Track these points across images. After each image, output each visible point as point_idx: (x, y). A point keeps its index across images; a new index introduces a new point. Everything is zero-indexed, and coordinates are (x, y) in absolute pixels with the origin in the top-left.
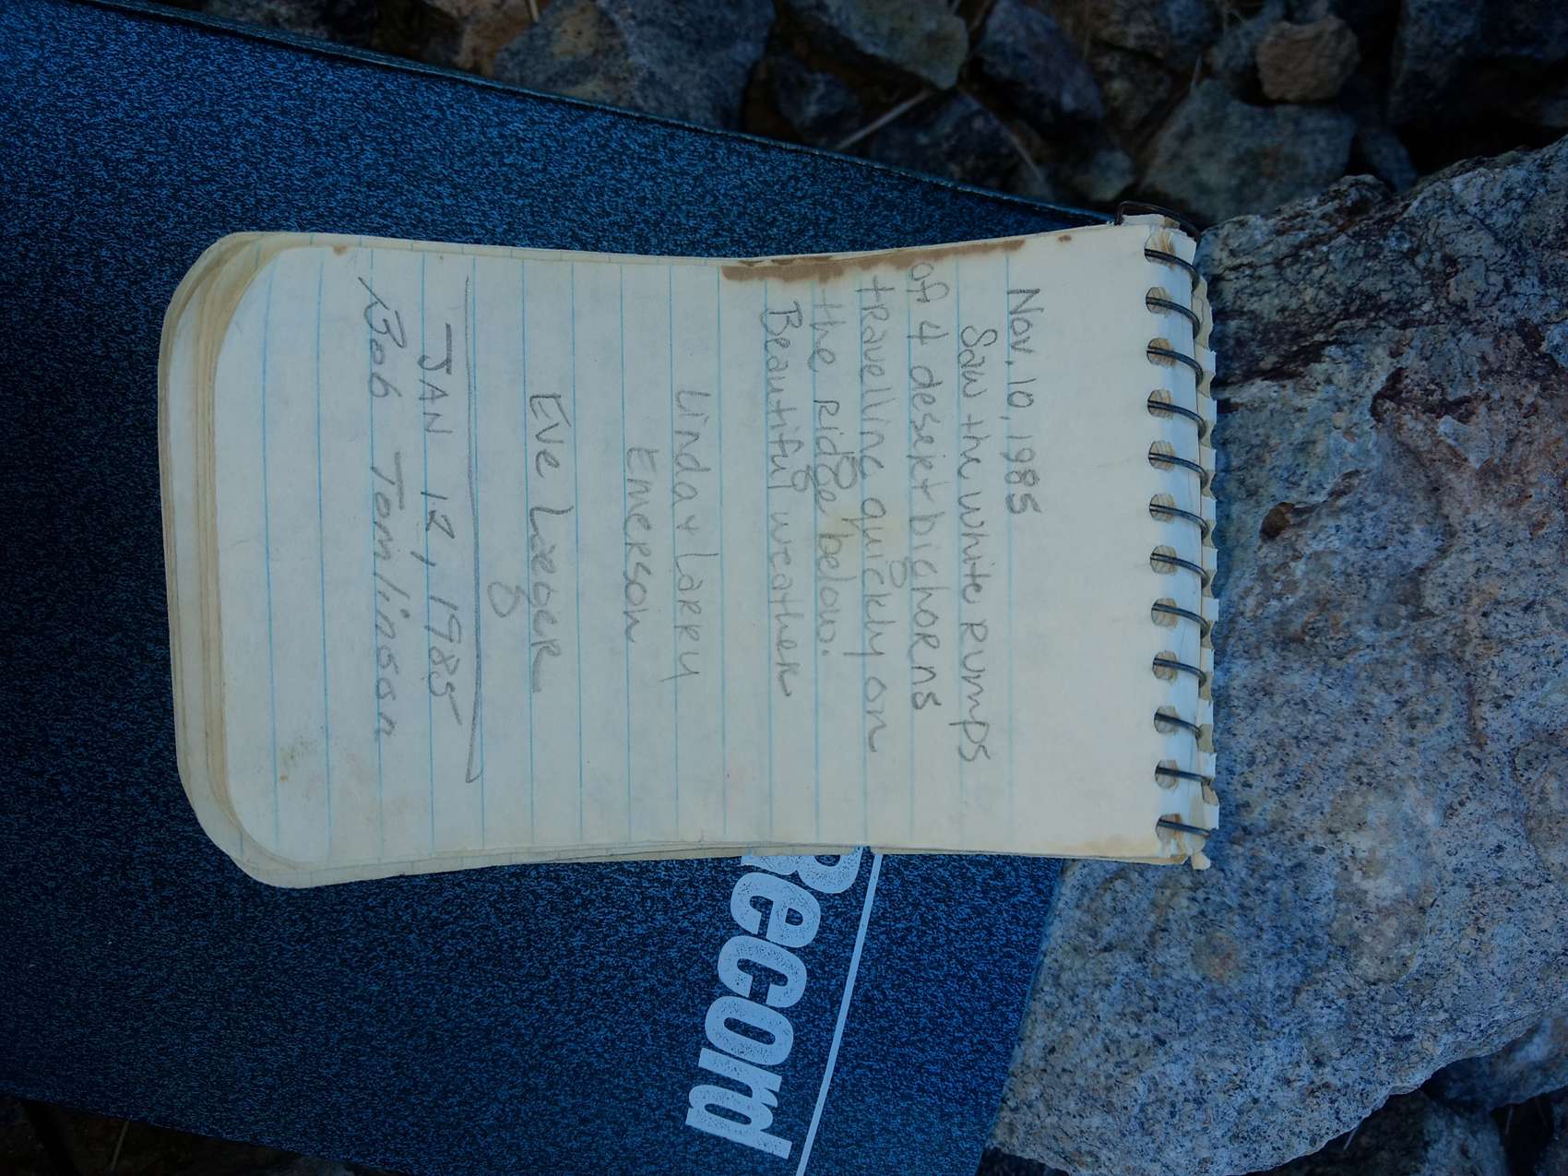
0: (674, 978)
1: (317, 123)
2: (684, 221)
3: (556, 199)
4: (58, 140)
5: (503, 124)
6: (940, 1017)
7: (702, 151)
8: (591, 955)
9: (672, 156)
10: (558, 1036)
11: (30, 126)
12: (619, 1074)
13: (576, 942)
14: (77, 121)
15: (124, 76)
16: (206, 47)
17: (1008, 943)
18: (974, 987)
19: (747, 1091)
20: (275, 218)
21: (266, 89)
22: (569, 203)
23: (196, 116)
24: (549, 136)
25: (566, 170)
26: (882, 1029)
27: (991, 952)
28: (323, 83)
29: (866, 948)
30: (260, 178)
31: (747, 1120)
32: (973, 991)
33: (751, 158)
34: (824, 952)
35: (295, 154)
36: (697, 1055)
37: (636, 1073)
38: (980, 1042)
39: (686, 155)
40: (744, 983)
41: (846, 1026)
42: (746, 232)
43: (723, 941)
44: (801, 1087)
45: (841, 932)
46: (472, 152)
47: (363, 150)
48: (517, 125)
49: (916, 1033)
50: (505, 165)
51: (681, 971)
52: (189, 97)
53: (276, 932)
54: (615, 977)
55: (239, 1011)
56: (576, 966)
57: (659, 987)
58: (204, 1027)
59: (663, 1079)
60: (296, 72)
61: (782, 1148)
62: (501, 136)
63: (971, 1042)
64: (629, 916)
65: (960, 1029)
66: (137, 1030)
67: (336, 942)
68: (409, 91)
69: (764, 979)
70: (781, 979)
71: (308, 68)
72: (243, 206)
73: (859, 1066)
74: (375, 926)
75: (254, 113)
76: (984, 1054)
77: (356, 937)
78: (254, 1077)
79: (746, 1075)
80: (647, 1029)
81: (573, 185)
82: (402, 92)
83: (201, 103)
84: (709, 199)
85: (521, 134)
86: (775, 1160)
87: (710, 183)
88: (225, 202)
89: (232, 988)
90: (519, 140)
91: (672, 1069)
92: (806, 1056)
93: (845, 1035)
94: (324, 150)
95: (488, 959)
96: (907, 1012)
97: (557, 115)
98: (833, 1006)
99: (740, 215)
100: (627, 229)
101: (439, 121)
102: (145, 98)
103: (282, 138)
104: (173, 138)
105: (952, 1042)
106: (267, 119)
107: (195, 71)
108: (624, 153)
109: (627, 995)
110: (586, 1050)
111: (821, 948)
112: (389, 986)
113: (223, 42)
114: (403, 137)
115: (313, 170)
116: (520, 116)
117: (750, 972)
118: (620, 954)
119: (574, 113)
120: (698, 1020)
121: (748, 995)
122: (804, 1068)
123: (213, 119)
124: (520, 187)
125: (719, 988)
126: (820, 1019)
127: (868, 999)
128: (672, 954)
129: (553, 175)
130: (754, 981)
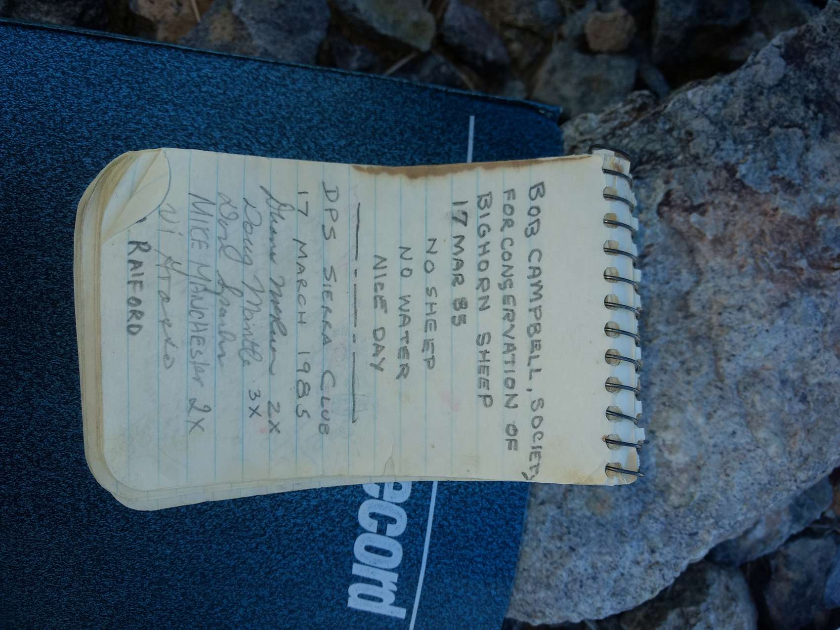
0: (335, 527)
1: (93, 74)
2: (304, 116)
3: (232, 108)
5: (199, 70)
6: (479, 531)
7: (310, 78)
8: (288, 519)
9: (294, 82)
10: (273, 566)
12: (309, 584)
13: (279, 513)
16: (26, 37)
18: (496, 513)
19: (380, 584)
20: (73, 128)
22: (240, 111)
23: (23, 74)
24: (226, 75)
25: (236, 93)
26: (449, 542)
27: (504, 493)
28: (94, 52)
29: (437, 499)
30: (62, 106)
31: (381, 600)
32: (496, 515)
33: (337, 81)
34: (415, 503)
35: (81, 92)
36: (351, 568)
37: (318, 582)
38: (502, 543)
39: (301, 81)
40: (371, 525)
41: (430, 542)
42: (338, 119)
43: (360, 503)
44: (409, 578)
45: (423, 492)
46: (183, 86)
47: (121, 88)
48: (207, 70)
49: (468, 541)
50: (202, 92)
51: (339, 522)
52: (18, 64)
53: (108, 527)
54: (302, 530)
55: (90, 574)
56: (281, 526)
57: (327, 533)
58: (70, 586)
59: (333, 583)
60: (78, 47)
61: (401, 613)
62: (199, 76)
63: (497, 543)
64: (307, 496)
65: (490, 536)
66: (31, 592)
68: (143, 54)
69: (384, 522)
70: (393, 521)
71: (85, 44)
72: (54, 122)
73: (439, 563)
74: (167, 517)
75: (56, 70)
76: (505, 548)
77: (155, 524)
78: (101, 611)
79: (378, 575)
80: (322, 556)
81: (241, 100)
82: (140, 55)
83: (26, 67)
84: (316, 104)
85: (210, 75)
86: (398, 620)
87: (315, 95)
88: (43, 120)
89: (84, 562)
90: (209, 78)
91: (338, 577)
92: (410, 561)
93: (430, 547)
94: (98, 88)
95: (231, 528)
96: (463, 531)
97: (228, 64)
98: (422, 532)
99: (334, 111)
100: (273, 122)
101: (163, 70)
103: (73, 83)
104: (11, 88)
105: (487, 544)
106: (63, 73)
107: (21, 50)
108: (267, 82)
109: (310, 539)
110: (290, 572)
111: (414, 501)
112: (176, 549)
113: (35, 33)
114: (143, 79)
115: (93, 100)
116: (208, 65)
117: (376, 519)
118: (304, 517)
119: (238, 62)
120: (350, 548)
121: (375, 530)
122: (409, 567)
123: (33, 75)
124: (212, 103)
125: (360, 529)
126: (416, 540)
127: (441, 526)
128: (333, 514)
129: (229, 96)
130: (378, 523)
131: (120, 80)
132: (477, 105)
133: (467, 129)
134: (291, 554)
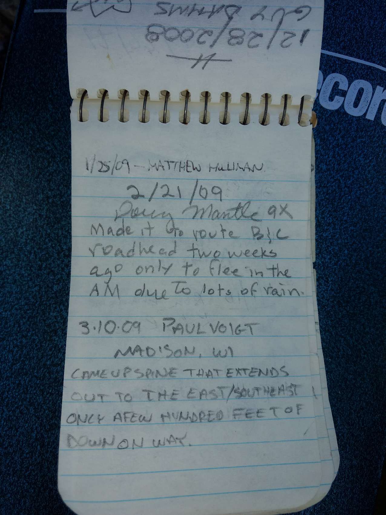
0: (337, 128)
2: (30, 135)
3: (23, 187)
4: (5, 384)
6: (351, 19)
8: (329, 161)
10: (363, 178)
19: (384, 101)
20: (33, 297)
22: (24, 181)
25: (12, 184)
26: (356, 43)
34: (325, 66)
35: (8, 292)
36: (369, 120)
39: (5, 138)
40: (338, 100)
41: (356, 57)
42: (33, 111)
43: (321, 107)
44: (381, 78)
49: (358, 29)
51: (334, 125)
54: (338, 153)
55: (357, 310)
56: (334, 167)
57: (341, 134)
58: (363, 325)
63: (360, 7)
65: (355, 11)
66: (365, 353)
69: (336, 91)
70: (337, 84)
73: (372, 53)
77: (325, 259)
79: (377, 101)
80: (359, 140)
81: (17, 180)
84: (22, 127)
87: (15, 127)
91: (375, 131)
92: (368, 75)
93: (359, 58)
95: (333, 204)
96: (349, 32)
98: (347, 63)
99: (27, 114)
100: (33, 157)
105: (361, 14)
108: (5, 163)
109: (345, 147)
112: (345, 246)
117: (334, 97)
118: (329, 149)
120: (354, 119)
121: (344, 98)
122: (373, 76)
124: (18, 201)
125: (341, 109)
126: (353, 68)
127: (344, 48)
128: (328, 128)
129: (14, 189)
130: (337, 95)
132: (27, 8)
133: (43, 14)
134: (355, 163)
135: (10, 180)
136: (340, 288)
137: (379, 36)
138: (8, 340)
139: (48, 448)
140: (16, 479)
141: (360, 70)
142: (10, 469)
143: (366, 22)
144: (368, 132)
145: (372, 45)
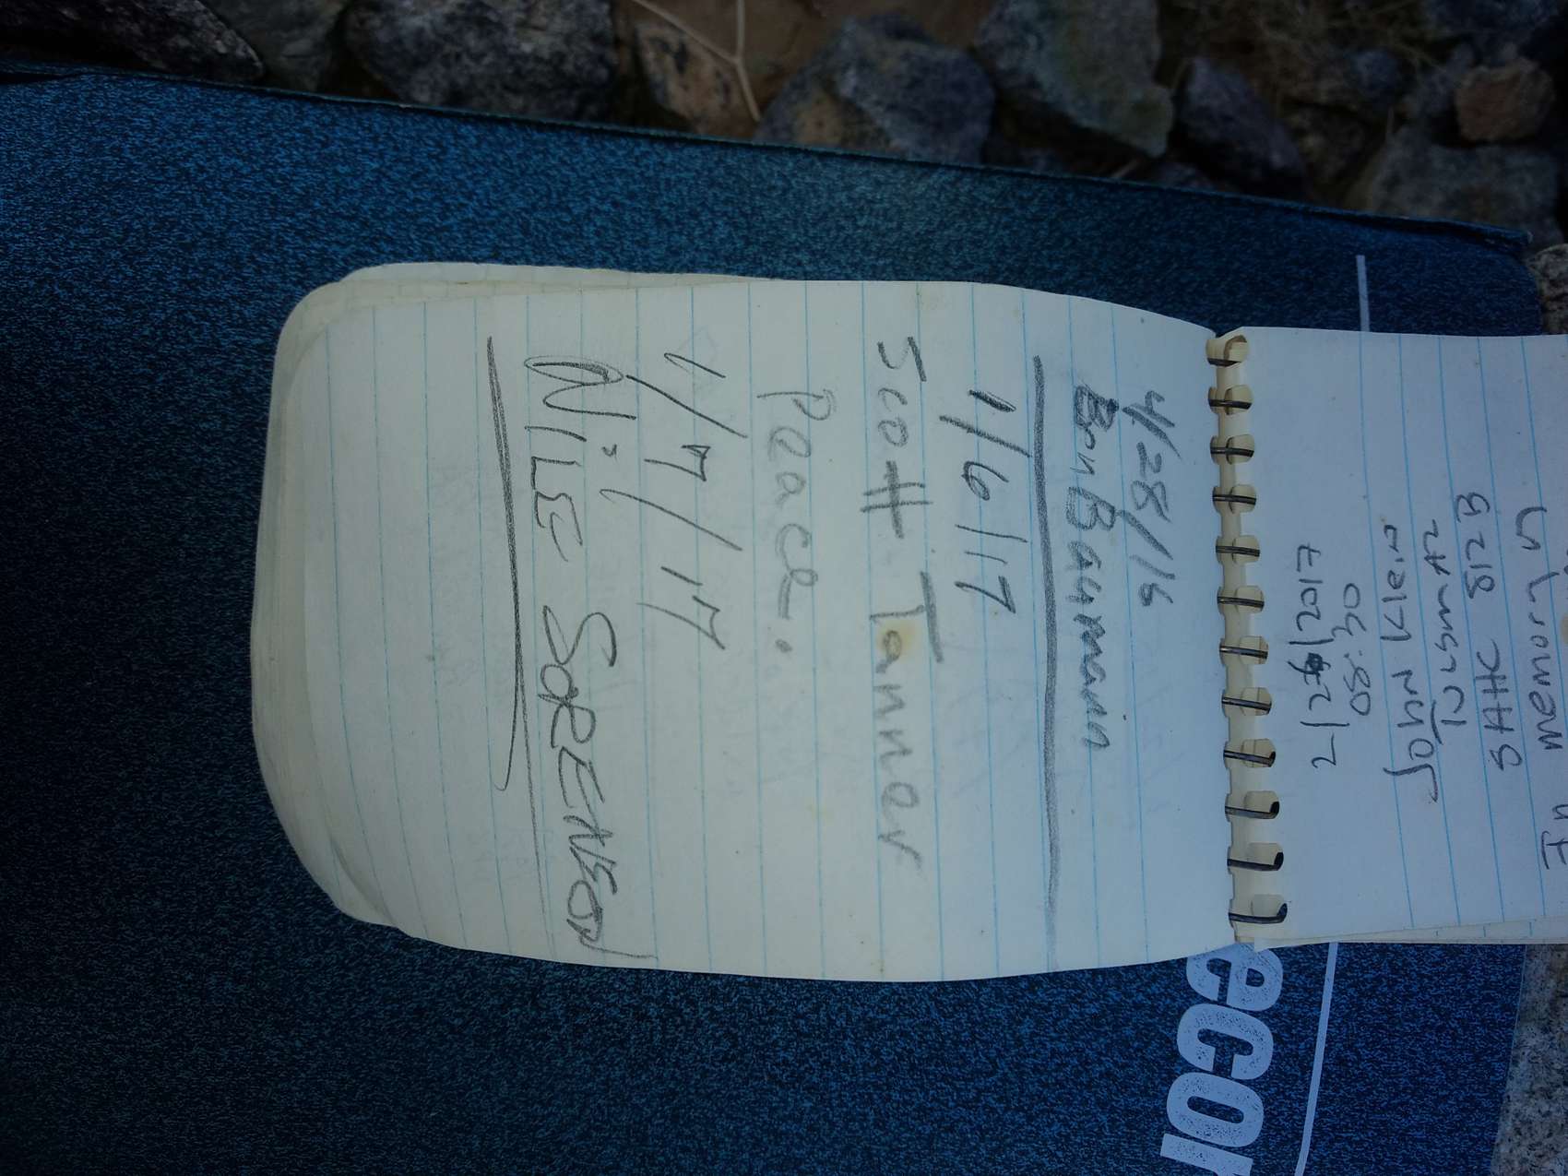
0: (1131, 1058)
1: (665, 204)
3: (916, 256)
4: (413, 245)
5: (849, 188)
6: (1421, 1075)
8: (1041, 1043)
9: (1023, 204)
10: (1007, 1137)
11: (381, 233)
13: (1025, 1030)
14: (428, 225)
15: (468, 178)
16: (545, 143)
17: (1487, 985)
18: (1455, 1036)
21: (610, 176)
23: (544, 209)
24: (898, 195)
25: (921, 227)
26: (1359, 1095)
27: (1470, 996)
28: (664, 165)
29: (1334, 1005)
32: (1454, 1043)
33: (1101, 199)
34: (1289, 1013)
35: (647, 236)
36: (1159, 1143)
38: (1465, 1100)
39: (1036, 201)
40: (1204, 1056)
41: (1320, 1094)
43: (1181, 1011)
44: (1274, 1168)
45: (1306, 990)
46: (824, 217)
47: (715, 226)
48: (863, 187)
49: (1396, 1095)
50: (858, 227)
51: (1138, 1050)
52: (536, 191)
53: (698, 1053)
54: (1066, 1065)
55: (655, 1145)
56: (1026, 1057)
57: (1115, 1070)
60: (637, 158)
62: (850, 199)
63: (1457, 1100)
64: (1079, 996)
65: (1443, 1087)
67: (763, 1057)
68: (750, 165)
69: (1227, 1049)
70: (1246, 1048)
71: (648, 152)
73: (1338, 1139)
74: (808, 1035)
75: (602, 200)
76: (1472, 1112)
77: (785, 1049)
79: (1213, 1161)
80: (1104, 1118)
81: (931, 241)
82: (744, 166)
83: (549, 196)
84: (1067, 242)
85: (870, 196)
87: (1065, 226)
89: (649, 1120)
90: (869, 202)
91: (1132, 1162)
92: (1278, 1132)
93: (1319, 1104)
94: (676, 228)
95: (929, 1059)
96: (1386, 1073)
97: (902, 174)
98: (1304, 1073)
99: (1102, 254)
101: (785, 191)
102: (493, 196)
103: (633, 221)
104: (526, 232)
105: (1437, 1102)
106: (615, 204)
107: (538, 166)
108: (975, 206)
109: (1081, 1083)
110: (1037, 1150)
111: (1287, 1008)
112: (823, 1100)
113: (560, 136)
114: (753, 209)
115: (668, 249)
116: (864, 179)
117: (1211, 1044)
118: (1073, 1038)
119: (919, 172)
120: (1159, 1103)
121: (1211, 1069)
122: (1278, 1146)
123: (562, 210)
124: (878, 248)
125: (1180, 1064)
126: (1290, 1089)
127: (1341, 1061)
128: (1128, 1033)
129: (908, 233)
130: (1216, 1052)
131: (713, 212)
132: (1367, 235)
133: (1354, 279)
134: (1042, 1111)
135: (929, 223)
136: (712, 1093)
137: (1385, 1155)
138: (524, 244)
139: (257, 364)
140: (174, 290)
141: (1290, 1109)
142: (199, 272)
143: (1417, 1118)
144: (1129, 1143)
145: (1358, 1139)
